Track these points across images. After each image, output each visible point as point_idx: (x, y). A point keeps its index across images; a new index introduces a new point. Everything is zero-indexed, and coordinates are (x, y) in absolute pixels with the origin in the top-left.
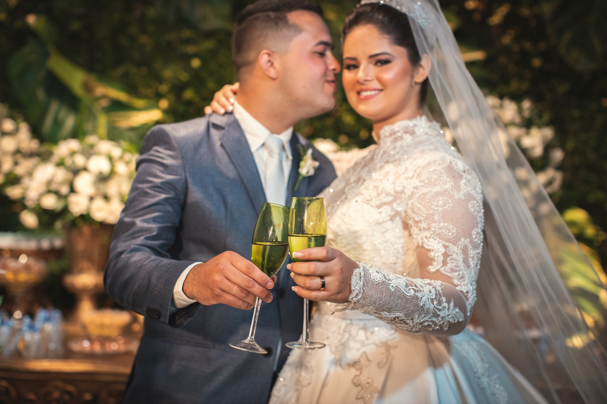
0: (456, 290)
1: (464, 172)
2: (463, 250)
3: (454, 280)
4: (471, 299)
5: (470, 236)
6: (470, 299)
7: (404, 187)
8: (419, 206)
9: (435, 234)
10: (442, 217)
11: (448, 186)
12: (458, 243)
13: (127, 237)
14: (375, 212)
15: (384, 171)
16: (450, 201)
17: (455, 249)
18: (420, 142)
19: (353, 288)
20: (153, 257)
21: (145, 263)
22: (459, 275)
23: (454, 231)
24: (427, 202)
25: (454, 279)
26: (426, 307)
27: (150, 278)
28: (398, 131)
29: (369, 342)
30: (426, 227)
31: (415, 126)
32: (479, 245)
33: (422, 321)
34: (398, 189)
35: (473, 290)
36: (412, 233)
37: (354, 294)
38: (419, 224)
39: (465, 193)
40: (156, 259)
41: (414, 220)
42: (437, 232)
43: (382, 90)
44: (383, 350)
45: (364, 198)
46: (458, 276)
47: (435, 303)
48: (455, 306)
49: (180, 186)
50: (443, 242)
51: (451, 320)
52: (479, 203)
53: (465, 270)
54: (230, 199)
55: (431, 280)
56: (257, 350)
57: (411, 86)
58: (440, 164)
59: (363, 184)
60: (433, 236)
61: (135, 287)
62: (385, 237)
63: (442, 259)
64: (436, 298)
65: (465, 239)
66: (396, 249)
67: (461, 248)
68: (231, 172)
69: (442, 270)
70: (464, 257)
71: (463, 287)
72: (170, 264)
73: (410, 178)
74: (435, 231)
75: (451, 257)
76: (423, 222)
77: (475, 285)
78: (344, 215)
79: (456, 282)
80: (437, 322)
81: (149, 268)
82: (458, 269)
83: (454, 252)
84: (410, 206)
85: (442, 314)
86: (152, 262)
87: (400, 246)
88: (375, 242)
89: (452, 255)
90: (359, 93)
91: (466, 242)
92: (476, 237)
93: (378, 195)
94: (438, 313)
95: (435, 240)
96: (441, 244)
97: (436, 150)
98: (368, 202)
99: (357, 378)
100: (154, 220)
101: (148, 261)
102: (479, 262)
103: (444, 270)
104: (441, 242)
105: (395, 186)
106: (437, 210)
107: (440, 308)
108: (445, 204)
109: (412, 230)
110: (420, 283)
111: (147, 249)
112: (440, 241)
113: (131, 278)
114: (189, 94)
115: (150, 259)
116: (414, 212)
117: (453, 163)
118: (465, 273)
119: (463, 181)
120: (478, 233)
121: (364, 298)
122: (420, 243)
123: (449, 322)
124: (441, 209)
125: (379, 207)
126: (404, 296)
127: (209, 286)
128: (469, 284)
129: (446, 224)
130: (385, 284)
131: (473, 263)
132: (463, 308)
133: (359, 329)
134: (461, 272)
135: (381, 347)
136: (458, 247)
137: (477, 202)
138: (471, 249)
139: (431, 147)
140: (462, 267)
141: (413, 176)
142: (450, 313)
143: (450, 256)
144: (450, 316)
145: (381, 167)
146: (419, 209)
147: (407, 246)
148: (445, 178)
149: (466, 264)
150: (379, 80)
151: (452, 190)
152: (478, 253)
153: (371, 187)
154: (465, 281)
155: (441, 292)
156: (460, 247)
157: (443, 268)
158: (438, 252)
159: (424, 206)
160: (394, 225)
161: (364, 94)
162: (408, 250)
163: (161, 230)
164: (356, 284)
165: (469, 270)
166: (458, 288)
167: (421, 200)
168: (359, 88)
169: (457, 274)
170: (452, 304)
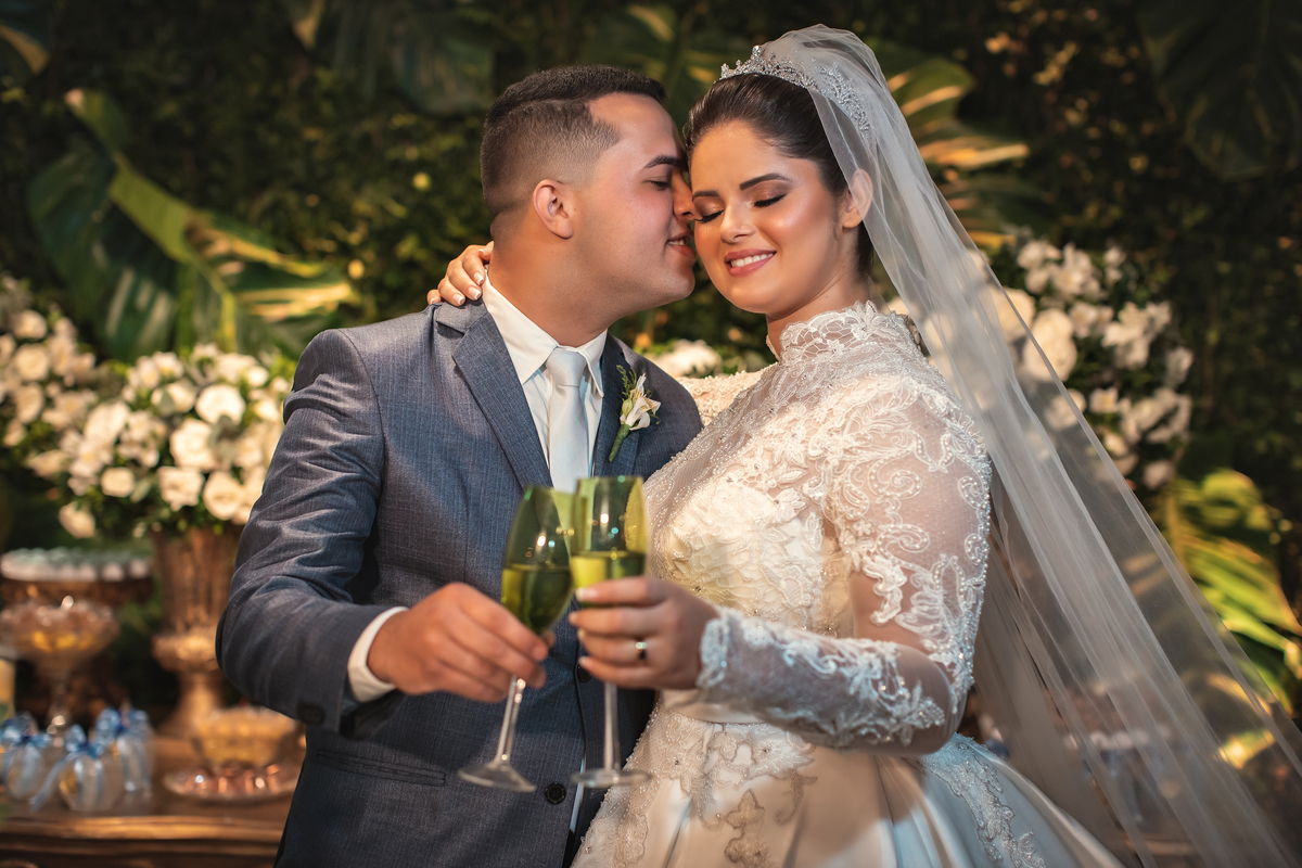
0: (929, 661)
1: (949, 416)
2: (944, 578)
3: (923, 641)
4: (961, 680)
5: (960, 550)
6: (958, 679)
7: (826, 451)
8: (854, 488)
9: (886, 547)
10: (901, 512)
11: (913, 446)
12: (934, 565)
13: (263, 559)
14: (765, 501)
15: (787, 418)
16: (918, 478)
17: (927, 577)
18: (861, 357)
19: (705, 659)
20: (313, 599)
21: (296, 611)
22: (935, 629)
23: (925, 540)
24: (871, 481)
25: (925, 638)
26: (862, 697)
27: (303, 641)
28: (817, 334)
29: (760, 769)
30: (868, 533)
31: (851, 321)
32: (979, 567)
33: (854, 725)
34: (812, 453)
35: (966, 660)
36: (841, 545)
37: (707, 672)
38: (855, 526)
39: (948, 462)
40: (317, 602)
41: (845, 517)
42: (892, 542)
43: (774, 253)
44: (787, 786)
45: (746, 474)
46: (932, 631)
47: (883, 688)
48: (925, 695)
49: (370, 455)
50: (904, 563)
51: (918, 723)
52: (978, 481)
53: (949, 619)
54: (474, 480)
55: (874, 640)
56: (516, 783)
57: (836, 237)
58: (897, 401)
59: (744, 444)
60: (882, 550)
61: (275, 661)
62: (787, 554)
63: (901, 597)
64: (883, 679)
65: (949, 556)
66: (810, 578)
67: (939, 575)
68: (476, 426)
69: (901, 620)
70: (946, 593)
71: (944, 654)
72: (343, 612)
73: (837, 432)
74: (886, 538)
75: (919, 593)
76: (862, 522)
77: (969, 650)
78: (705, 509)
79: (928, 644)
80: (887, 727)
81: (302, 622)
82: (933, 617)
83: (926, 583)
84: (837, 488)
85: (896, 710)
86: (309, 610)
87: (818, 572)
88: (766, 564)
89: (921, 589)
90: (729, 263)
91: (950, 562)
92: (973, 551)
93: (774, 467)
94: (889, 708)
95: (886, 558)
96: (898, 567)
97: (892, 371)
98: (752, 481)
99: (735, 845)
100: (319, 524)
101: (301, 607)
102: (980, 603)
103: (905, 621)
104: (900, 563)
105: (807, 447)
106: (891, 497)
107: (892, 698)
108: (907, 485)
109: (841, 539)
110: (850, 648)
111: (303, 583)
112: (897, 560)
113: (266, 642)
114: (407, 247)
115: (306, 604)
116: (845, 502)
117: (925, 398)
118: (948, 625)
119: (947, 435)
120: (976, 543)
121: (729, 680)
122: (857, 564)
123: (913, 726)
124: (899, 495)
125: (774, 491)
126: (815, 676)
127: (417, 654)
128: (957, 648)
129: (909, 526)
130: (773, 651)
131: (966, 606)
132: (942, 699)
133: (739, 744)
134: (939, 625)
135: (784, 779)
136: (934, 574)
137: (976, 479)
138: (961, 576)
139: (883, 365)
140: (942, 614)
141: (843, 427)
142: (914, 708)
143: (917, 590)
144: (914, 716)
145: (783, 410)
146: (854, 494)
147: (833, 571)
148: (908, 430)
149: (949, 607)
150: (766, 232)
151: (923, 454)
152: (978, 585)
153: (760, 451)
154: (947, 642)
155: (894, 665)
156: (937, 572)
157: (902, 617)
158: (892, 584)
159: (866, 489)
160: (806, 529)
161: (740, 263)
162: (835, 577)
163: (331, 543)
164: (712, 651)
165: (957, 620)
166: (932, 657)
167: (857, 476)
168: (727, 251)
169: (931, 627)
170: (918, 691)
